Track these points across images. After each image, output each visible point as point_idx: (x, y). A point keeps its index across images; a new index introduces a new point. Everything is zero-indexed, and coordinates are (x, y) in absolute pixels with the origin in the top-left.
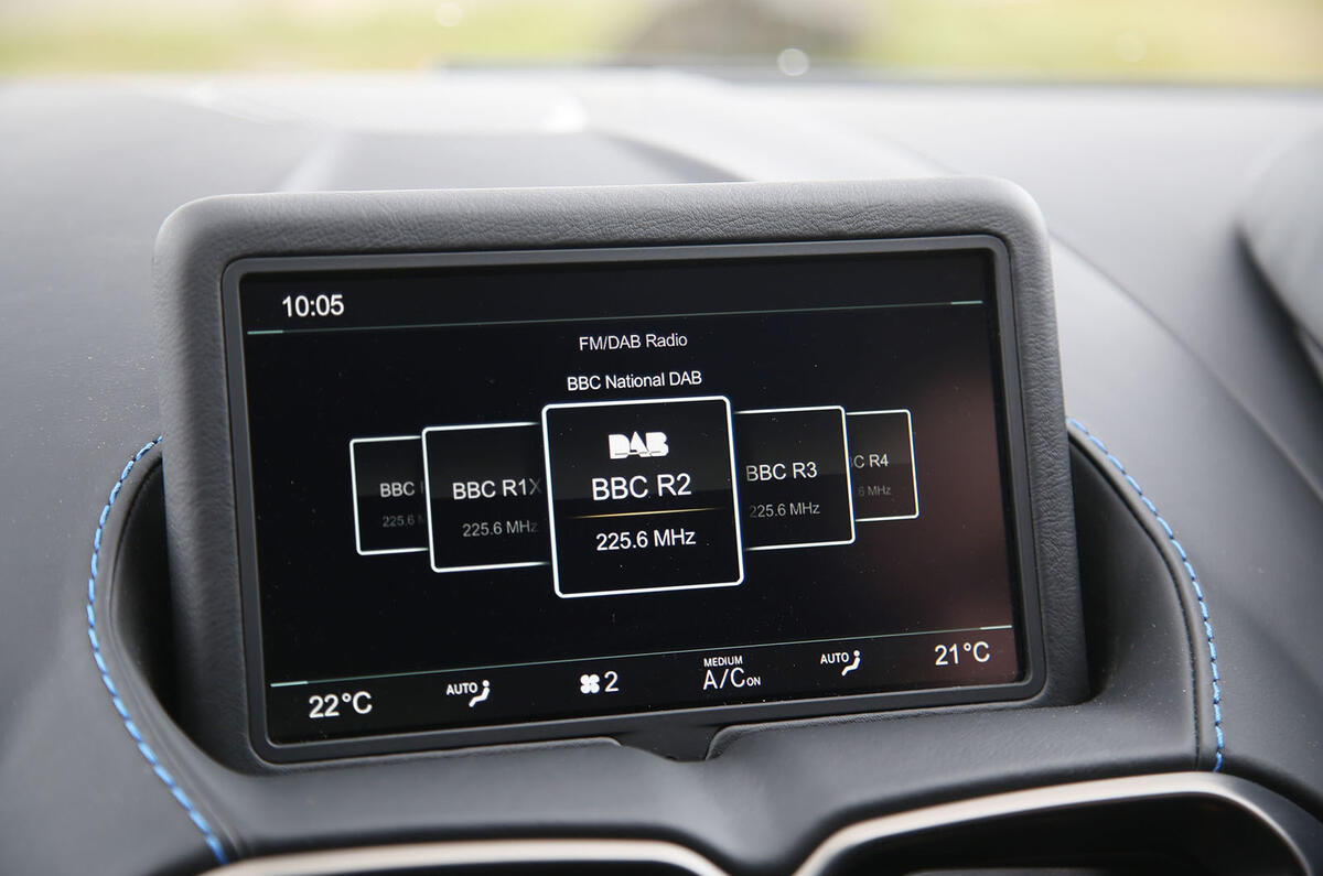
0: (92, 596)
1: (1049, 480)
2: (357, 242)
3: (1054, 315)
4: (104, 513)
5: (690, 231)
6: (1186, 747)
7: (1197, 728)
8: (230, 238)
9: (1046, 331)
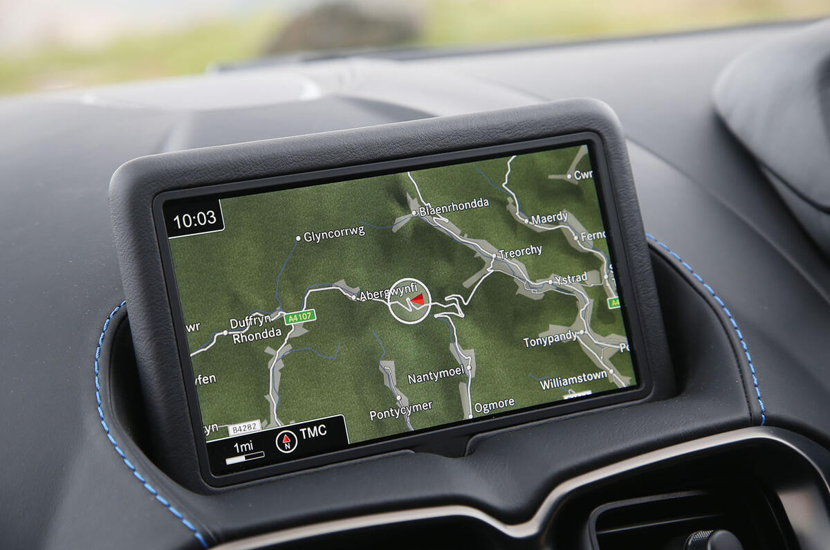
0: (99, 401)
1: (640, 270)
3: (631, 174)
4: (98, 352)
5: (419, 148)
6: (745, 414)
7: (748, 402)
8: (154, 181)
9: (628, 184)
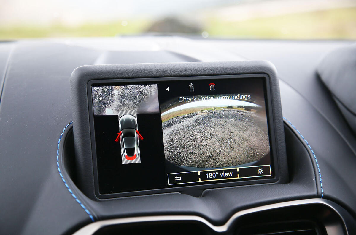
0: (58, 160)
1: (279, 131)
2: (118, 76)
3: (280, 93)
4: (59, 140)
6: (315, 193)
7: (317, 188)
8: (89, 75)
9: (278, 96)
